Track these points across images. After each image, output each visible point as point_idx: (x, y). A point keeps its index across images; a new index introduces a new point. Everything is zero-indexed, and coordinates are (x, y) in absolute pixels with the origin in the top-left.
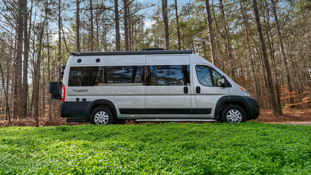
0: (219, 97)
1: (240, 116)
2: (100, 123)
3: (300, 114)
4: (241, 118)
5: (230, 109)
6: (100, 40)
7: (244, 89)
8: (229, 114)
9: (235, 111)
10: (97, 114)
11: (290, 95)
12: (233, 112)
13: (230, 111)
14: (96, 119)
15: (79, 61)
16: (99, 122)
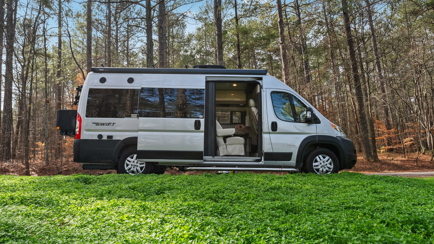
0: (303, 137)
1: (330, 164)
2: (133, 172)
3: (401, 161)
4: (332, 167)
5: (318, 154)
6: (120, 48)
7: (337, 127)
8: (316, 161)
9: (324, 158)
10: (129, 159)
11: (389, 134)
12: (322, 158)
13: (317, 158)
14: (127, 165)
15: (103, 80)
16: (132, 169)
